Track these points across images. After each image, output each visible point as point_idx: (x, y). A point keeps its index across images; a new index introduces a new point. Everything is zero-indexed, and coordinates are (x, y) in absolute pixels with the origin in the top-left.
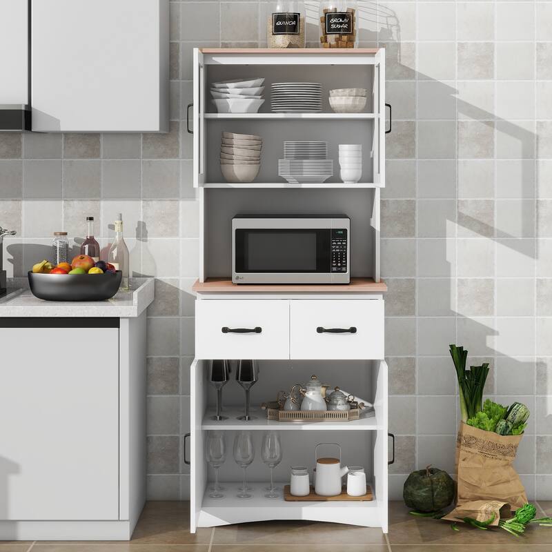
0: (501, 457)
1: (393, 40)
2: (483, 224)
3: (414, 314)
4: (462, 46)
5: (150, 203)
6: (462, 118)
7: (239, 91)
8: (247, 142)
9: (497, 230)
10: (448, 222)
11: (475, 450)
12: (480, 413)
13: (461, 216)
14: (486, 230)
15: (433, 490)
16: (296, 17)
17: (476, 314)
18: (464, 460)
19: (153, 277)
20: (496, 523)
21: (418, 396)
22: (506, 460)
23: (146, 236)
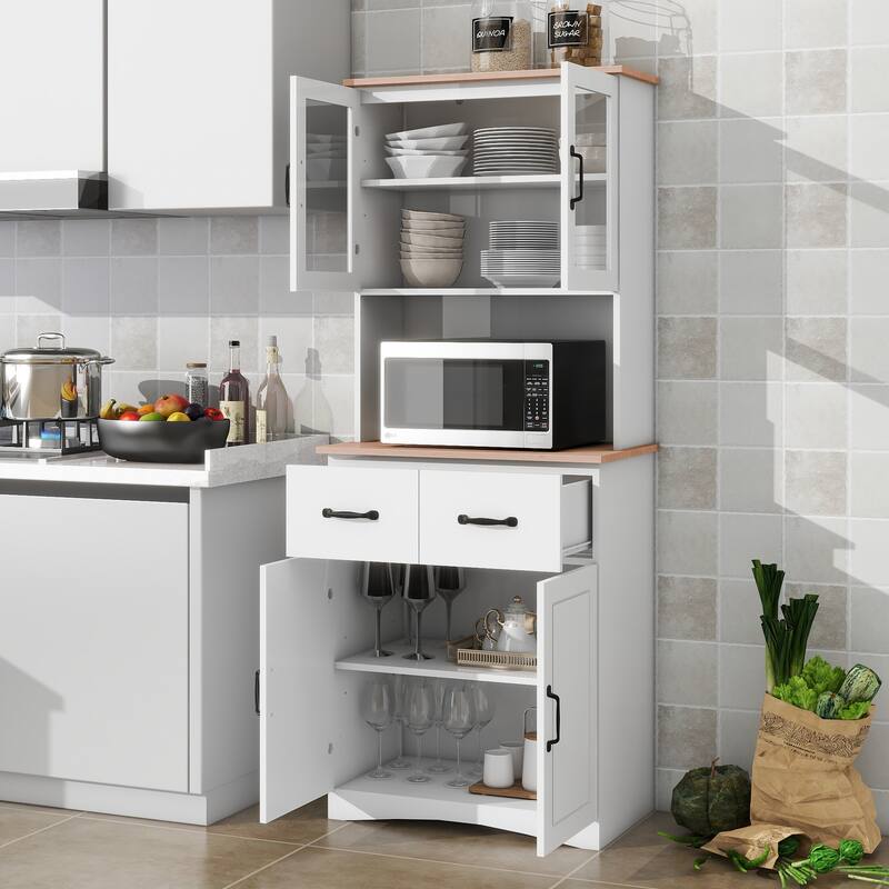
0: (821, 755)
1: (680, 53)
2: (828, 358)
3: (714, 506)
4: (792, 58)
5: (325, 320)
6: (794, 179)
7: (414, 143)
8: (431, 224)
9: (853, 370)
10: (770, 354)
11: (780, 741)
12: (796, 678)
13: (791, 345)
14: (834, 369)
15: (707, 801)
16: (505, 24)
17: (817, 512)
18: (762, 755)
19: (328, 433)
20: (770, 865)
21: (720, 644)
22: (830, 761)
23: (319, 372)
